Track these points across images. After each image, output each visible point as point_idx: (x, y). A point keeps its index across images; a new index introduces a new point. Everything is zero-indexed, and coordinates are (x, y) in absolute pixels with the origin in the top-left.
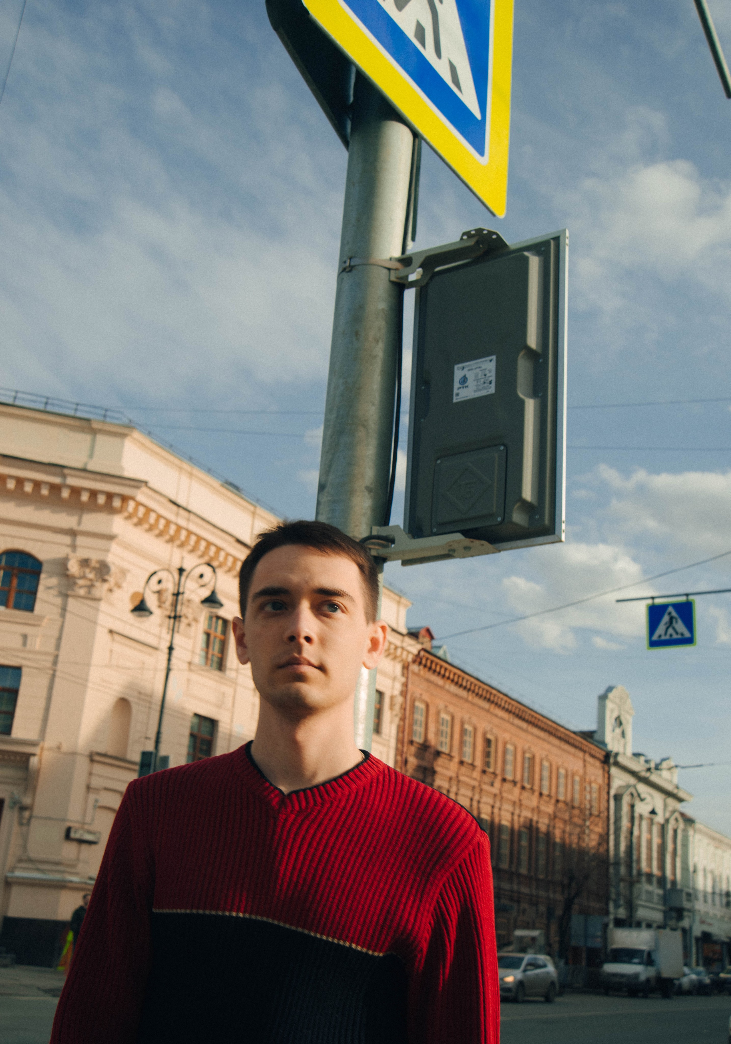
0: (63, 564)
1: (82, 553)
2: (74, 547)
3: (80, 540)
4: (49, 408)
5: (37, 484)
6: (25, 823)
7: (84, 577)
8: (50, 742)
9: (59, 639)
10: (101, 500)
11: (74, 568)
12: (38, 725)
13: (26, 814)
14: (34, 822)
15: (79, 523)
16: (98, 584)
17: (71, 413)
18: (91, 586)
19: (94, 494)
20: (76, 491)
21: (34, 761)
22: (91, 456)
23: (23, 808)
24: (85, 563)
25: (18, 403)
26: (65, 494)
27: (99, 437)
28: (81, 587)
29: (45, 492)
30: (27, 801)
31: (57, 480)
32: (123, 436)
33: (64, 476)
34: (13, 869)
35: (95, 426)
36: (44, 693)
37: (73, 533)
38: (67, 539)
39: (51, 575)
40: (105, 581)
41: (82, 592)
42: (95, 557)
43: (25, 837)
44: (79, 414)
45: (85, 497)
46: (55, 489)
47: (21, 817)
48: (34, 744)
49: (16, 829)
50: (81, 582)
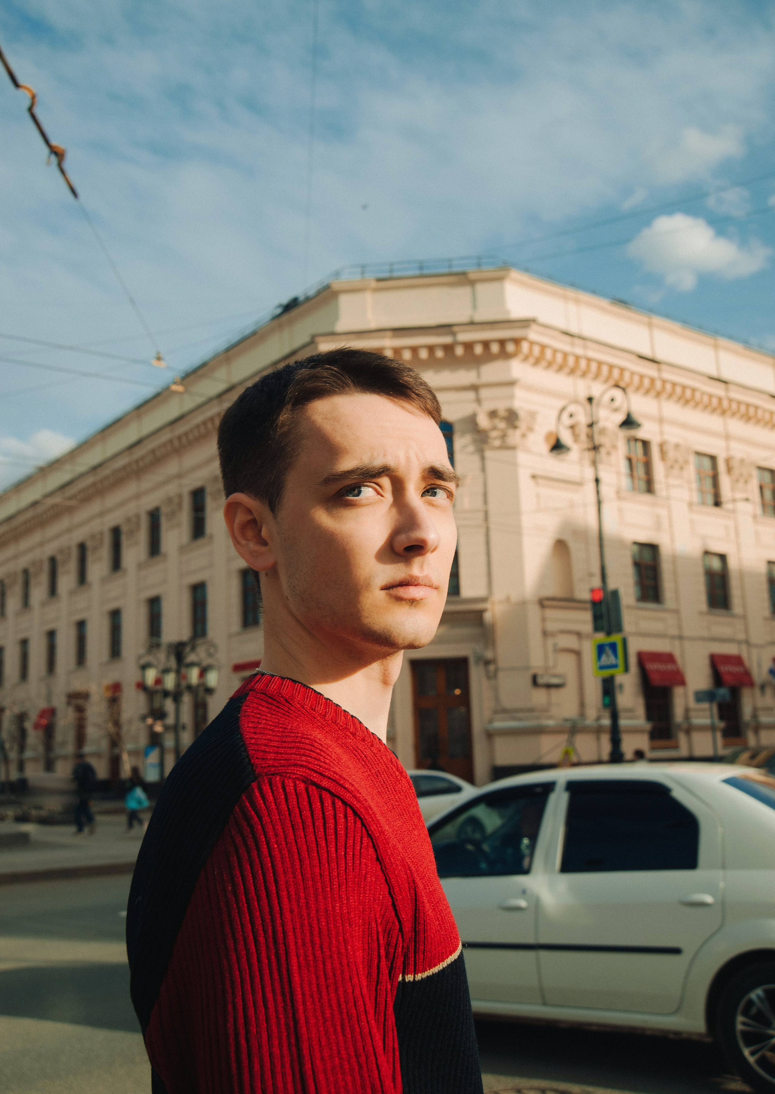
0: (471, 421)
1: (489, 406)
2: (478, 401)
3: (484, 393)
4: (425, 272)
5: (431, 349)
6: (492, 676)
7: (494, 428)
8: (498, 595)
9: (485, 495)
10: (495, 348)
11: (483, 422)
12: (483, 581)
13: (492, 668)
14: (501, 675)
15: (479, 375)
16: (510, 432)
17: (445, 270)
18: (504, 436)
19: (486, 344)
20: (469, 346)
21: (488, 616)
22: (475, 306)
23: (487, 663)
24: (493, 414)
25: (396, 274)
26: (459, 351)
27: (480, 287)
28: (495, 439)
29: (440, 354)
30: (489, 655)
31: (447, 340)
32: (500, 279)
33: (454, 334)
34: (491, 721)
35: (472, 276)
36: (482, 549)
37: (475, 388)
38: (471, 395)
39: (463, 433)
40: (515, 427)
41: (497, 443)
42: (501, 406)
43: (495, 689)
44: (455, 270)
45: (478, 350)
46: (448, 349)
47: (487, 672)
48: (484, 600)
49: (485, 682)
50: (494, 434)
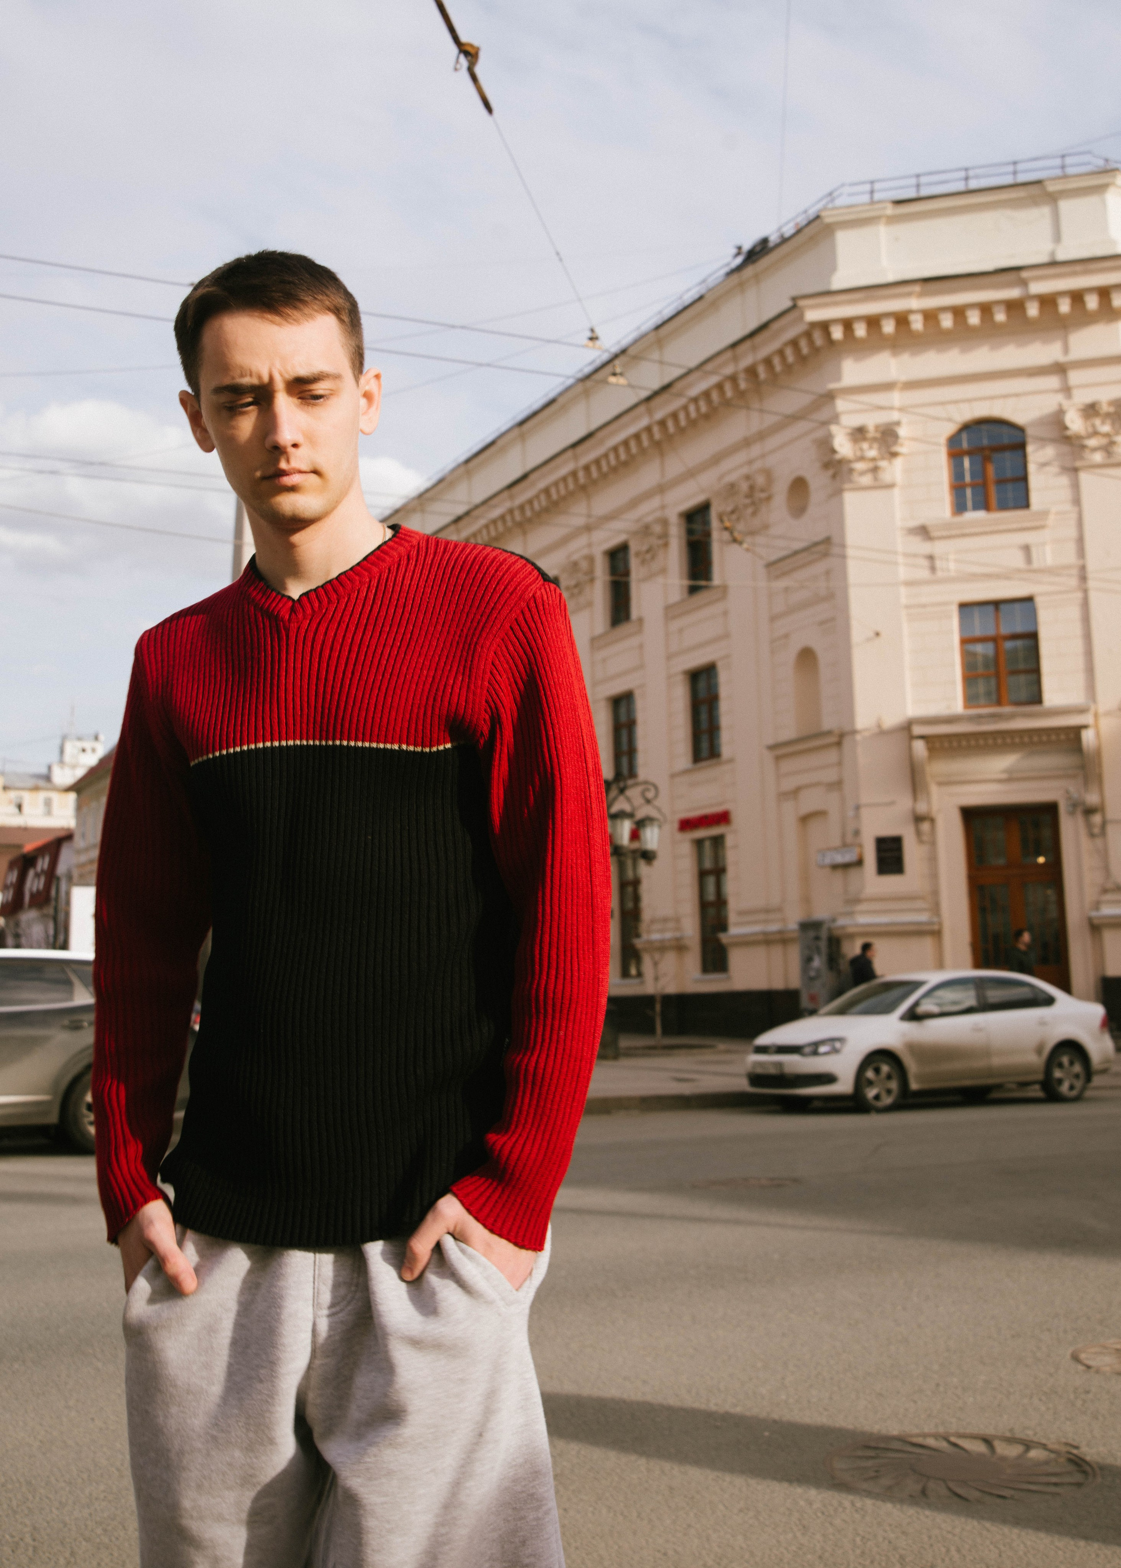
0: (1057, 420)
1: (1083, 397)
2: (1067, 390)
3: (1075, 377)
4: (973, 184)
5: (986, 309)
6: (1099, 833)
7: (1095, 433)
8: (1105, 701)
9: (1080, 541)
10: (1092, 302)
11: (1075, 423)
12: (1080, 679)
13: (1097, 819)
14: (1110, 829)
15: (1066, 350)
17: (1010, 180)
18: (1110, 445)
19: (1077, 297)
20: (1048, 302)
21: (1088, 737)
22: (1057, 237)
23: (1089, 811)
24: (1091, 410)
25: (924, 192)
26: (1033, 310)
27: (1065, 206)
28: (1094, 450)
29: (1000, 316)
30: (1092, 798)
31: (1014, 293)
32: (1101, 189)
33: (1024, 283)
34: (1097, 905)
35: (1051, 187)
36: (1077, 629)
37: (1060, 369)
38: (1053, 382)
39: (1043, 441)
41: (1098, 457)
42: (1105, 396)
43: (1104, 855)
44: (1022, 178)
45: (1064, 306)
46: (1015, 307)
47: (1089, 826)
48: (1081, 711)
49: (1086, 844)
50: (1092, 442)
